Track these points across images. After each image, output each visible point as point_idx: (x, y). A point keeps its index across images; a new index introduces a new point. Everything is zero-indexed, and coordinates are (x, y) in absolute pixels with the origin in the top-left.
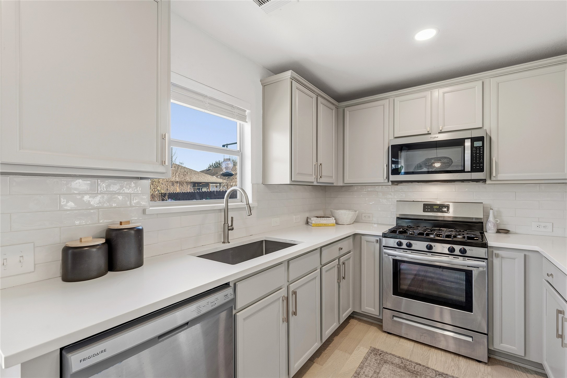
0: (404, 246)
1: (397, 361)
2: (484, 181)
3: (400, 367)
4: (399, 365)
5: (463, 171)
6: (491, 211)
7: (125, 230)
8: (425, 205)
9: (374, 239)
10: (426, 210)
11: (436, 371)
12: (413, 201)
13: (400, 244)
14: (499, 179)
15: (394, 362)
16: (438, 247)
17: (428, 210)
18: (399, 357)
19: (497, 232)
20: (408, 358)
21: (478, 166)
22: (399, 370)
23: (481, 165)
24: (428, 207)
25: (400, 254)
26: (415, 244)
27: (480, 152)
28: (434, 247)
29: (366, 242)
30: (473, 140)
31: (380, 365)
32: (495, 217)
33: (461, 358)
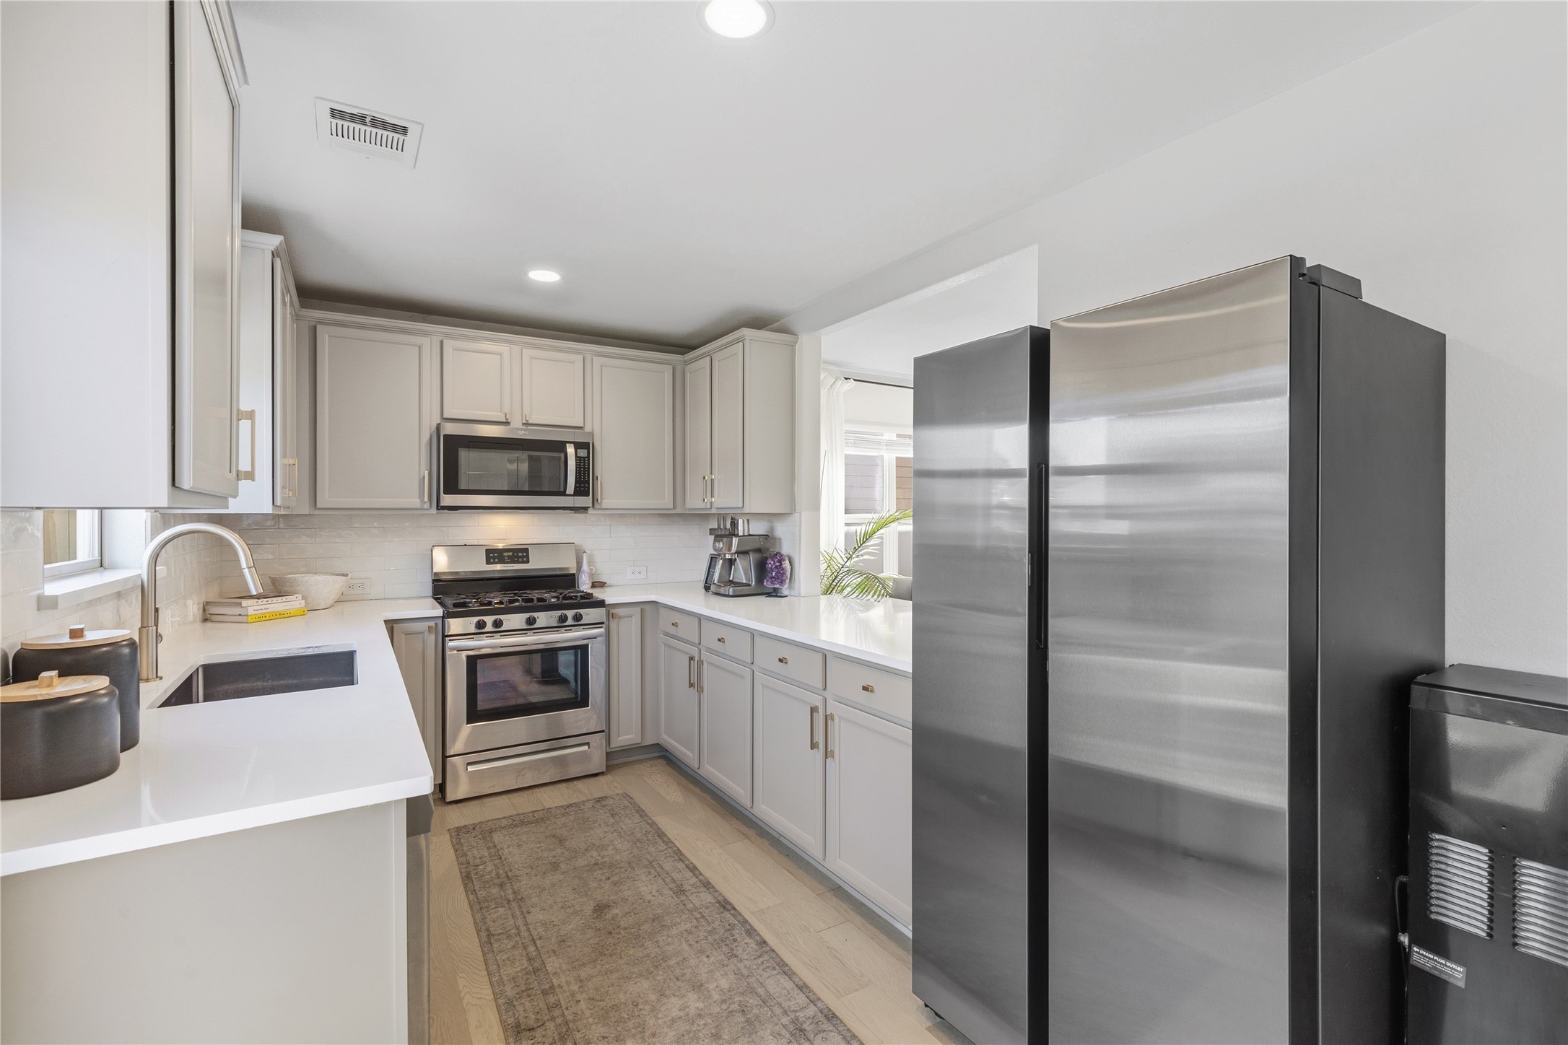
0: (489, 628)
1: (504, 823)
2: (585, 509)
3: (516, 826)
4: (511, 825)
5: (563, 493)
6: (585, 555)
7: (104, 649)
8: (489, 552)
9: (423, 626)
10: (492, 560)
11: (562, 806)
12: (465, 545)
13: (481, 625)
14: (603, 507)
15: (503, 825)
16: (543, 618)
17: (494, 560)
18: (504, 818)
19: (592, 587)
20: (515, 813)
21: (582, 487)
22: (519, 829)
23: (587, 485)
24: (494, 555)
25: (485, 644)
26: (509, 620)
27: (584, 465)
28: (537, 620)
29: (404, 635)
30: (578, 446)
31: (488, 839)
32: (590, 563)
33: (575, 782)
